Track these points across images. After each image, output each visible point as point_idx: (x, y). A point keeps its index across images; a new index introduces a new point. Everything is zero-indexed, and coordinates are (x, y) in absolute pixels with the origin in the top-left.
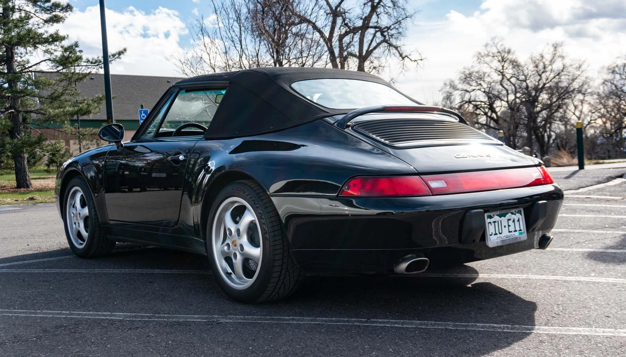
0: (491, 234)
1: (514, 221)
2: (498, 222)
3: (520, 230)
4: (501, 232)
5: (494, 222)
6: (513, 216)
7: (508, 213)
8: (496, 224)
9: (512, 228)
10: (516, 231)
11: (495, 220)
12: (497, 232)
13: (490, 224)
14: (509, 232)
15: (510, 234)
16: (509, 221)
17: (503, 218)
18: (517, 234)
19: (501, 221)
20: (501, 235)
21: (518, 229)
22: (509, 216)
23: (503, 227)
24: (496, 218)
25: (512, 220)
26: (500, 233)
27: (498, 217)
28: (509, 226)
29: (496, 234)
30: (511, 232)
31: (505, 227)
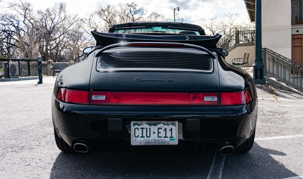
0: (136, 136)
1: (165, 130)
2: (147, 128)
4: (148, 135)
5: (142, 129)
6: (166, 126)
7: (160, 124)
8: (145, 130)
9: (162, 135)
10: (165, 137)
11: (143, 127)
12: (144, 135)
13: (136, 130)
14: (158, 137)
15: (159, 138)
16: (159, 130)
17: (153, 126)
18: (167, 139)
19: (150, 129)
20: (149, 138)
23: (152, 133)
26: (147, 137)
28: (159, 133)
29: (142, 137)
30: (161, 137)
31: (154, 133)
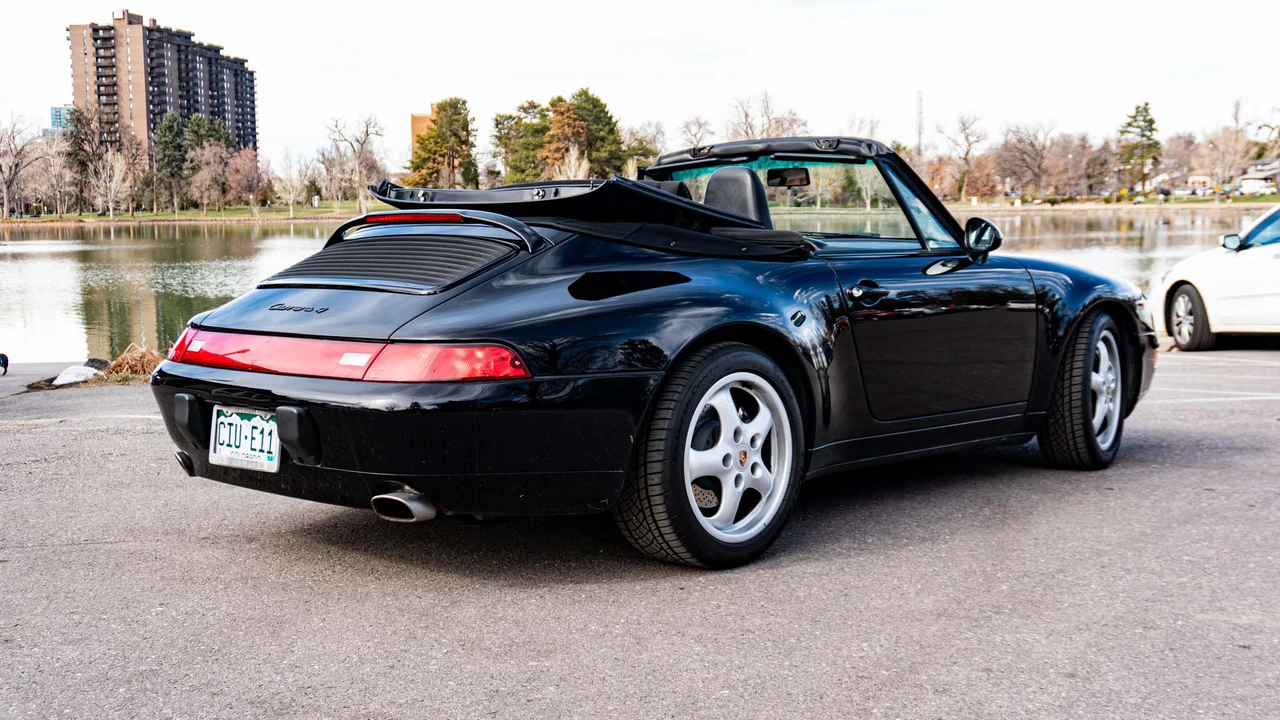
3: (269, 452)
7: (255, 416)
9: (257, 444)
10: (261, 451)
14: (252, 449)
15: (253, 453)
16: (254, 431)
18: (263, 456)
21: (266, 449)
22: (256, 421)
23: (243, 437)
24: (235, 419)
25: (260, 430)
27: (238, 418)
28: (253, 438)
30: (255, 450)
31: (246, 437)
